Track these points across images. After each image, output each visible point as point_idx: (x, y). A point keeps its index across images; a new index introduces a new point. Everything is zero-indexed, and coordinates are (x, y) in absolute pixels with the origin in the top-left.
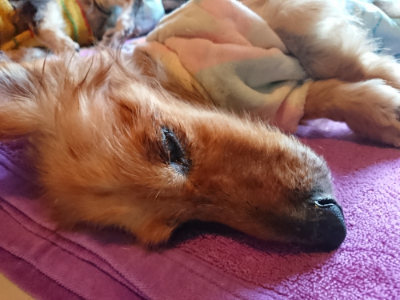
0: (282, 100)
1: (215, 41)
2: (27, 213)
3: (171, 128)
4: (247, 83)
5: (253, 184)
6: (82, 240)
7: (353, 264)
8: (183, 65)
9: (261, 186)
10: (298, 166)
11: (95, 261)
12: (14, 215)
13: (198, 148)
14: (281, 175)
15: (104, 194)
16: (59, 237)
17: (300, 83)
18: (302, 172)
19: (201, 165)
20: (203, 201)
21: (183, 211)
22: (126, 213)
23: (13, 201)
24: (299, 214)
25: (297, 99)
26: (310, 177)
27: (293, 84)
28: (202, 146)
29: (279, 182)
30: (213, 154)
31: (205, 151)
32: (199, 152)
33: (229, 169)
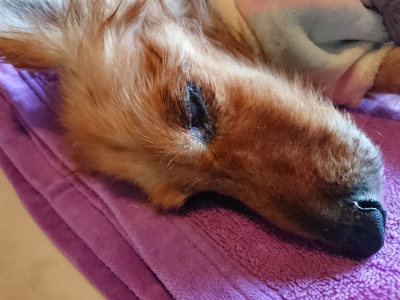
0: (349, 65)
2: (51, 148)
3: (198, 86)
5: (284, 168)
7: (380, 287)
8: (237, 7)
9: (292, 172)
10: (345, 154)
11: (105, 212)
12: (40, 148)
13: (227, 113)
14: (319, 164)
16: (77, 179)
17: (377, 46)
18: (348, 164)
19: (227, 135)
20: (223, 175)
21: (199, 181)
23: (41, 134)
25: (368, 65)
26: (356, 170)
27: (367, 47)
28: (232, 112)
29: (316, 172)
30: (244, 123)
31: (235, 118)
32: (226, 118)
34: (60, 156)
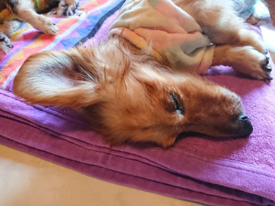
1: (168, 32)
4: (185, 53)
6: (128, 149)
7: (258, 143)
10: (232, 103)
13: (186, 101)
15: (146, 129)
16: (112, 150)
18: (234, 106)
19: (189, 109)
22: (157, 136)
24: (235, 126)
28: (187, 99)
30: (194, 102)
31: (190, 101)
33: (203, 108)
34: (92, 143)
